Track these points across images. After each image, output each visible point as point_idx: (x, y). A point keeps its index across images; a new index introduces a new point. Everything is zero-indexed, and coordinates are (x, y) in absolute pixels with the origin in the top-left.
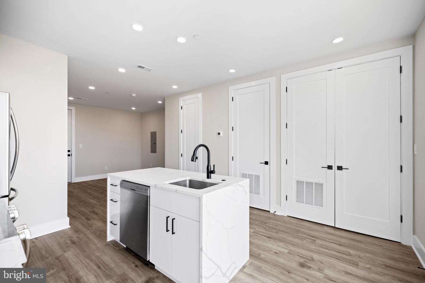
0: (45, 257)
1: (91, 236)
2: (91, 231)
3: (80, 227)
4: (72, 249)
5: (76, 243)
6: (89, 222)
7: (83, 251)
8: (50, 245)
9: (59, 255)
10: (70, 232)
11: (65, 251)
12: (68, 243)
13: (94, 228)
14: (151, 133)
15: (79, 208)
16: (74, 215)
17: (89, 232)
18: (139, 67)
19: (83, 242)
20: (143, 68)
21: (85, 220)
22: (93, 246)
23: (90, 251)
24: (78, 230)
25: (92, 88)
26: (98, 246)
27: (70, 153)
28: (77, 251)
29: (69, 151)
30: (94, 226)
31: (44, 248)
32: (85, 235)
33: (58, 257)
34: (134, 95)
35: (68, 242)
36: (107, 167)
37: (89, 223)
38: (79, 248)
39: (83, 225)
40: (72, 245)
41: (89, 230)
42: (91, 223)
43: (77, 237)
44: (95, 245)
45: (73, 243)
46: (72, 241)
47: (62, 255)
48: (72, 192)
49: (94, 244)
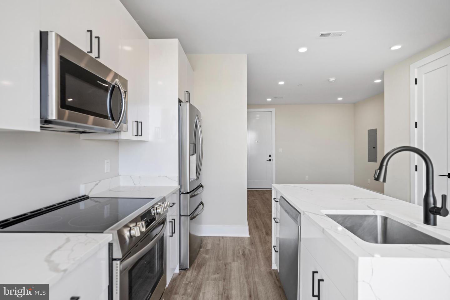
0: (219, 259)
1: (261, 254)
2: (263, 249)
3: (257, 240)
4: (239, 261)
5: (246, 256)
6: (267, 237)
7: (247, 268)
8: (227, 249)
9: (228, 262)
10: (247, 242)
11: (234, 261)
12: (239, 253)
13: (267, 246)
14: (369, 131)
15: (266, 219)
16: (258, 224)
17: (261, 248)
18: (322, 35)
19: (252, 258)
20: (329, 34)
21: (264, 233)
22: (257, 268)
23: (252, 271)
24: (254, 243)
25: (281, 83)
26: (261, 269)
27: (270, 158)
28: (242, 265)
29: (270, 156)
30: (268, 244)
31: (223, 249)
32: (256, 251)
33: (227, 263)
34: (332, 79)
35: (241, 252)
36: (308, 176)
37: (266, 239)
38: (245, 263)
39: (260, 238)
40: (242, 257)
41: (262, 246)
42: (267, 239)
43: (249, 250)
44: (259, 267)
45: (244, 255)
46: (243, 252)
47: (230, 263)
48: (268, 200)
49: (259, 265)
